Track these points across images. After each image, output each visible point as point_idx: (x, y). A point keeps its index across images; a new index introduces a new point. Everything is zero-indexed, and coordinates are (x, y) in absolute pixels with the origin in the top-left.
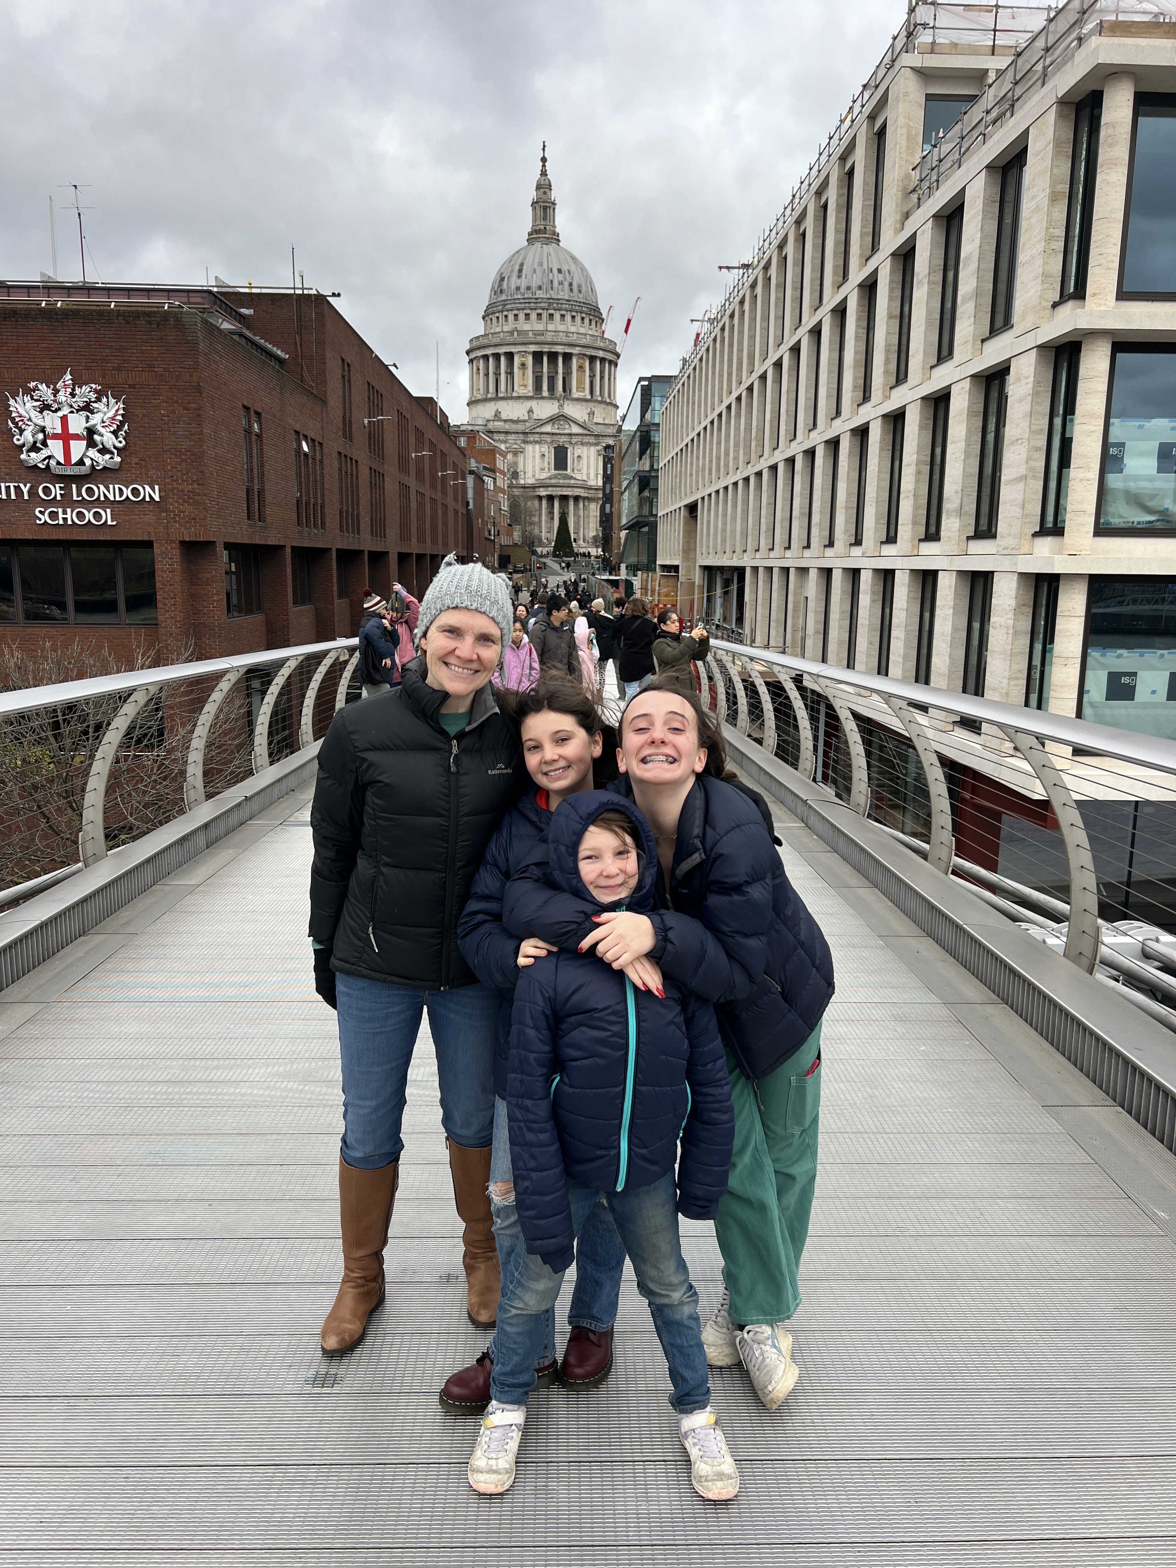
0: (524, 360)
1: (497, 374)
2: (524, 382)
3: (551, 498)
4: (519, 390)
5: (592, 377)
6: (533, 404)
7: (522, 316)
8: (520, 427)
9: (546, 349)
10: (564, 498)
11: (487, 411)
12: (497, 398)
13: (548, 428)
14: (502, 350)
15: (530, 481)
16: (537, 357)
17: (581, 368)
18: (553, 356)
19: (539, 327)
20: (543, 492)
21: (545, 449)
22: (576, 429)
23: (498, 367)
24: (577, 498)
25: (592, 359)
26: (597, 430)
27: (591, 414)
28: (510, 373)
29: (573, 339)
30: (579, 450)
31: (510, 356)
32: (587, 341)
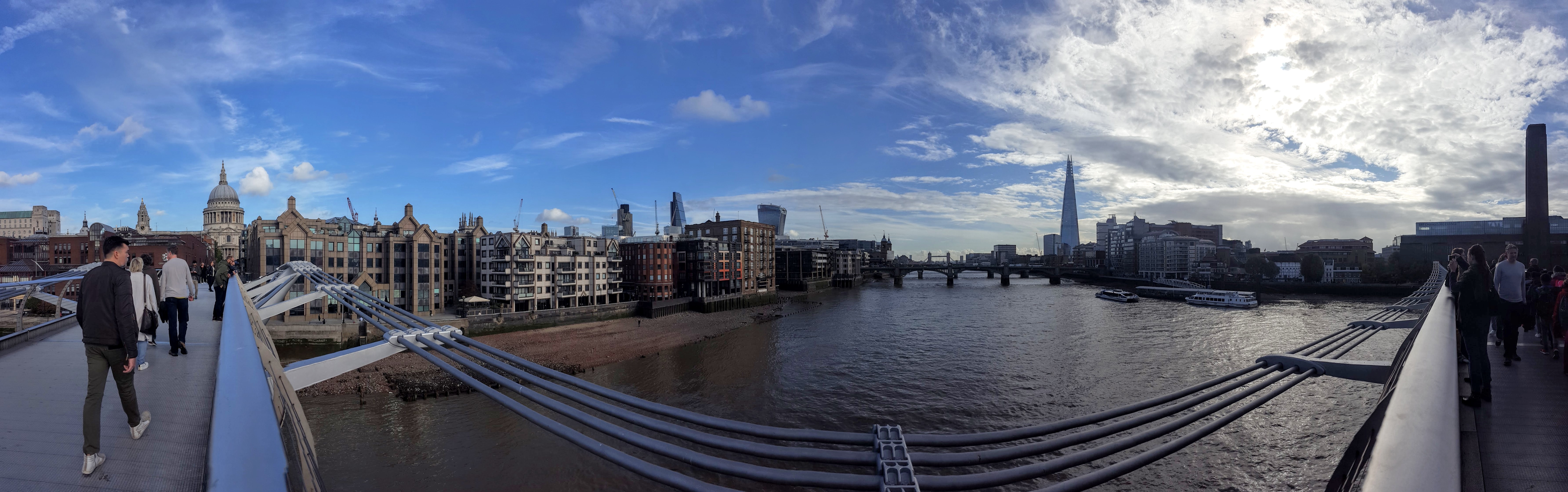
0: (218, 213)
1: (211, 218)
2: (218, 219)
3: (226, 249)
4: (217, 222)
5: (237, 217)
6: (221, 225)
7: (218, 203)
8: (218, 231)
9: (224, 211)
10: (230, 249)
11: (209, 227)
12: (211, 224)
13: (225, 231)
14: (212, 212)
15: (221, 245)
16: (222, 213)
17: (234, 215)
18: (226, 213)
19: (222, 205)
20: (224, 248)
21: (224, 236)
22: (233, 231)
23: (212, 216)
24: (233, 249)
25: (237, 213)
26: (238, 231)
27: (237, 227)
28: (215, 217)
29: (232, 208)
30: (233, 237)
31: (215, 213)
32: (235, 209)
